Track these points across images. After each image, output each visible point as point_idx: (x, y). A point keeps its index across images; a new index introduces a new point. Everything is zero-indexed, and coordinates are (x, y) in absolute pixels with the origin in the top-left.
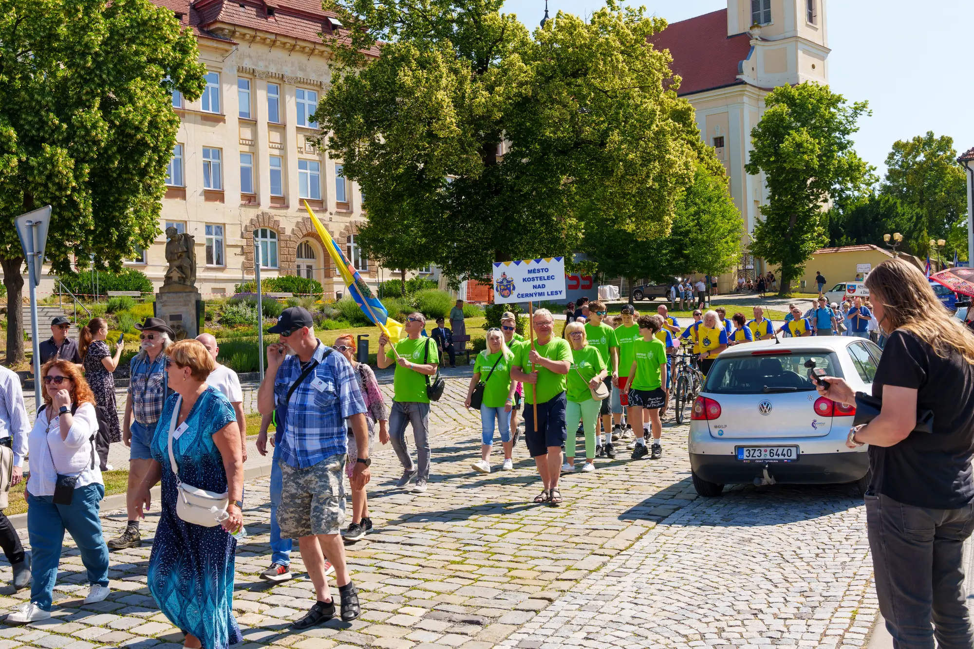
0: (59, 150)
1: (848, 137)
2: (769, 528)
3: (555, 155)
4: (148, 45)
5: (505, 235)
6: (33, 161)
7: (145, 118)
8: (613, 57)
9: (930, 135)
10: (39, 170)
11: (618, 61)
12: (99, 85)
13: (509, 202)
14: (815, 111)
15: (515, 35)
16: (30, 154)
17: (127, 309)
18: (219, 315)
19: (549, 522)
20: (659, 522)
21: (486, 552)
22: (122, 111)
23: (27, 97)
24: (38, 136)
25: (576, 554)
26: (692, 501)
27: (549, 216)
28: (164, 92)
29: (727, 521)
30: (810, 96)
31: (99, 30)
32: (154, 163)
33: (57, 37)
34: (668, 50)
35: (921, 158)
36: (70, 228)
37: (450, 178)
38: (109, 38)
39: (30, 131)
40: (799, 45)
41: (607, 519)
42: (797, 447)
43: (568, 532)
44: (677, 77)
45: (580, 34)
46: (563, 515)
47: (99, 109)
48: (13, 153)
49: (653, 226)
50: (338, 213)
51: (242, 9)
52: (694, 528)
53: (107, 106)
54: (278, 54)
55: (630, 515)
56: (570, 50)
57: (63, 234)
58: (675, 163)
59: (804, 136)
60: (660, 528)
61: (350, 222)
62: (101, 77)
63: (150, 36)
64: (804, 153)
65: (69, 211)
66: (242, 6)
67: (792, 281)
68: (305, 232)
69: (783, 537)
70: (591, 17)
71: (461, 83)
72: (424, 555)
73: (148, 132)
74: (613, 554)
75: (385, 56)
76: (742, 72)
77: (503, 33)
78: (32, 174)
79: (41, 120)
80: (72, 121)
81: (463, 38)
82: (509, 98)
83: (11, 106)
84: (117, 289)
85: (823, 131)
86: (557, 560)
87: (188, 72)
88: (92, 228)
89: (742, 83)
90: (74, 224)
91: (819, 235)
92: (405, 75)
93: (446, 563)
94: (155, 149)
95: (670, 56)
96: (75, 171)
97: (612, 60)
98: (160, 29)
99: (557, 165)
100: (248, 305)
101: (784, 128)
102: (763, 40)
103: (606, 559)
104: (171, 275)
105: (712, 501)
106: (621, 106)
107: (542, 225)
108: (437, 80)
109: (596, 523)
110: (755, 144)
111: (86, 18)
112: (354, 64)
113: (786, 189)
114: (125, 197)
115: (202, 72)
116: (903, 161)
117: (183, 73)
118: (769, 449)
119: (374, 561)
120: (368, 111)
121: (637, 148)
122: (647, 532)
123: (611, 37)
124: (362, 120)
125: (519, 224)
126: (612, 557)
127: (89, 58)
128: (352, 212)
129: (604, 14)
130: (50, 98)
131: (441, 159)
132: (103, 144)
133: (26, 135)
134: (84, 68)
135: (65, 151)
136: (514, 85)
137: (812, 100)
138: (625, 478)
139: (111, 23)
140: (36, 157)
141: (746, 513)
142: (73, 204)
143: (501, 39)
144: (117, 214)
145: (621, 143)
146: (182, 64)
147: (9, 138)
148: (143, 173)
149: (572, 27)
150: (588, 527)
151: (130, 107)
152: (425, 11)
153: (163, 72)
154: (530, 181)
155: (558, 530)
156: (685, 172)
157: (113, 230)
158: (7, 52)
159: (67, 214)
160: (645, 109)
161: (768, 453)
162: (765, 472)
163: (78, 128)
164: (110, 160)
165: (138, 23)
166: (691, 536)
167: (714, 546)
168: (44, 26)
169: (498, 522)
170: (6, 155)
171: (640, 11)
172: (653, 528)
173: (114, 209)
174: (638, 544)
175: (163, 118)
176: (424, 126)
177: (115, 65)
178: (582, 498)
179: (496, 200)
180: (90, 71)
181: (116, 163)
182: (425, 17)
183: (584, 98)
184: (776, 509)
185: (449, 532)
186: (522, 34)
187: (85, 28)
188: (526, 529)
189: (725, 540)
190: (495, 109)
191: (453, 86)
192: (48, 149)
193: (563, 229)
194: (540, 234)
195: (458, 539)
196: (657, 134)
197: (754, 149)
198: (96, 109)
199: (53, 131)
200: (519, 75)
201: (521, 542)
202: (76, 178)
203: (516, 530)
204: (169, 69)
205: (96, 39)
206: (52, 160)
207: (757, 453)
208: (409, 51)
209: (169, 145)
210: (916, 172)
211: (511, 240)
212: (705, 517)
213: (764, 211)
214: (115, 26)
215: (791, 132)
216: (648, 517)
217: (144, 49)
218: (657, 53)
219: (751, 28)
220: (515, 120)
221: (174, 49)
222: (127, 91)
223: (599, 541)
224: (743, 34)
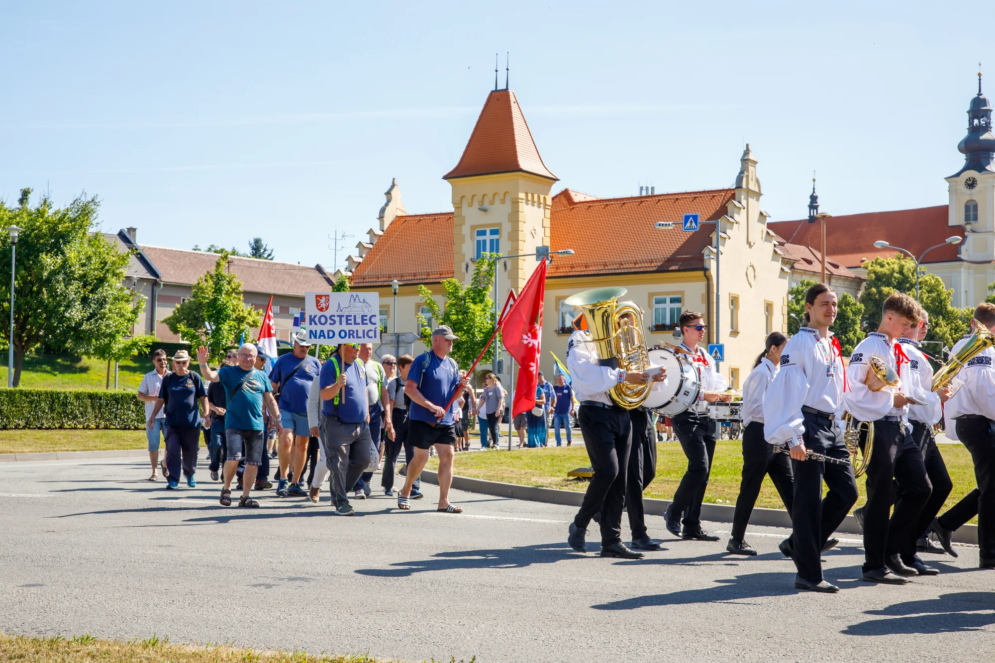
76: (960, 253)
89: (961, 260)
102: (973, 231)
219: (965, 223)
224: (959, 226)
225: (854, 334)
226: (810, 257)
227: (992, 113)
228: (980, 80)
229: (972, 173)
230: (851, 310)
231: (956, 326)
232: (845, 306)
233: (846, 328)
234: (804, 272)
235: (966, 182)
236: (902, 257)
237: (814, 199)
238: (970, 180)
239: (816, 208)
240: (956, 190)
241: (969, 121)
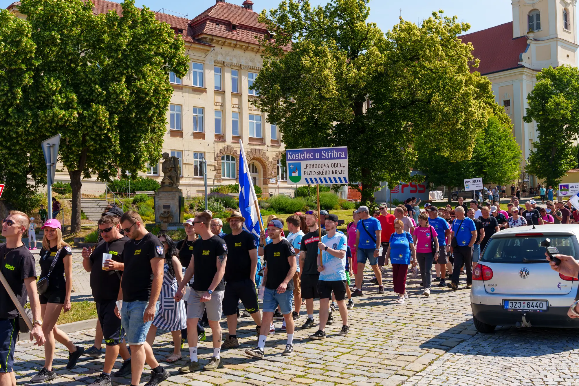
0: (101, 107)
2: (525, 359)
3: (398, 109)
4: (154, 45)
5: (367, 158)
6: (86, 113)
7: (151, 87)
8: (436, 48)
10: (89, 118)
11: (439, 50)
12: (125, 69)
13: (370, 138)
14: (569, 82)
15: (374, 36)
16: (84, 109)
17: (144, 201)
18: (198, 206)
19: (371, 348)
20: (447, 351)
21: (323, 369)
22: (138, 83)
23: (84, 76)
24: (89, 99)
25: (383, 373)
26: (473, 335)
27: (395, 147)
28: (164, 73)
29: (496, 352)
30: (565, 74)
31: (126, 36)
32: (156, 115)
33: (103, 41)
34: (471, 43)
36: (106, 153)
37: (334, 123)
38: (132, 41)
39: (85, 95)
40: (559, 42)
41: (412, 347)
42: (547, 301)
43: (383, 356)
44: (477, 60)
45: (414, 34)
46: (382, 343)
47: (125, 82)
48: (74, 109)
49: (460, 153)
50: (272, 146)
51: (217, 26)
52: (472, 356)
53: (129, 81)
54: (238, 52)
55: (428, 345)
56: (409, 43)
57: (102, 156)
58: (475, 113)
59: (561, 99)
60: (448, 356)
61: (279, 152)
62: (126, 63)
63: (156, 39)
64: (562, 109)
65: (106, 143)
66: (217, 24)
68: (252, 157)
69: (535, 367)
70: (422, 23)
71: (341, 64)
72: (279, 370)
73: (153, 96)
74: (410, 375)
75: (295, 49)
76: (522, 60)
77: (367, 34)
78: (85, 121)
79: (91, 89)
80: (109, 89)
81: (343, 38)
82: (370, 74)
83: (76, 81)
84: (141, 190)
85: (574, 95)
86: (370, 377)
87: (178, 61)
88: (119, 153)
89: (522, 67)
90: (108, 150)
91: (571, 161)
92: (306, 60)
93: (294, 376)
94: (157, 106)
95: (472, 47)
96: (109, 119)
97: (435, 49)
98: (161, 35)
99: (401, 115)
100: (215, 200)
101: (548, 94)
102: (536, 40)
103: (404, 378)
104: (165, 181)
105: (488, 336)
106: (441, 78)
107: (390, 152)
108: (325, 63)
109: (404, 350)
110: (530, 104)
111: (119, 29)
112: (275, 54)
113: (550, 131)
114: (139, 135)
115: (186, 61)
117: (175, 62)
118: (526, 302)
119: (245, 373)
120: (284, 83)
121: (450, 104)
122: (437, 359)
123: (434, 35)
124: (279, 88)
125: (376, 151)
126: (409, 377)
127: (120, 53)
128: (280, 146)
129: (430, 21)
130: (97, 77)
131: (327, 111)
132: (126, 103)
133: (83, 98)
134: (117, 58)
135: (104, 107)
136: (373, 66)
137: (567, 76)
138: (429, 317)
139: (133, 32)
140: (88, 111)
141: (510, 346)
142: (108, 139)
143: (366, 38)
144: (134, 145)
145: (441, 101)
146: (175, 56)
147: (73, 100)
148: (150, 120)
149: (409, 29)
150: (397, 352)
151: (143, 82)
152: (320, 22)
153: (163, 61)
154: (383, 125)
155: (376, 354)
156: (482, 119)
157: (132, 154)
158: (74, 50)
159: (104, 145)
160: (456, 80)
161: (526, 305)
162: (524, 319)
163: (112, 94)
164: (130, 112)
165: (149, 32)
166: (468, 363)
167: (484, 372)
168: (96, 35)
169: (337, 347)
170: (70, 110)
171: (453, 19)
172: (443, 356)
173: (133, 142)
174: (430, 367)
175: (162, 88)
176: (317, 91)
177: (135, 57)
178: (398, 331)
179: (361, 136)
180: (120, 60)
181: (134, 114)
182: (320, 26)
183: (417, 73)
184: (532, 344)
185: (302, 352)
186: (379, 35)
187: (119, 35)
188: (355, 352)
189: (493, 367)
190: (361, 81)
191: (335, 66)
192: (94, 106)
193: (403, 154)
194: (389, 157)
195: (307, 358)
196: (463, 95)
197: (529, 107)
198: (123, 82)
199: (98, 96)
200: (377, 59)
201: (349, 362)
202: (110, 123)
203: (348, 353)
204: (167, 59)
205: (124, 42)
206: (96, 113)
207: (518, 305)
208: (308, 46)
209: (166, 104)
211: (371, 161)
212: (480, 348)
213: (535, 145)
214: (136, 33)
215: (553, 96)
216: (440, 346)
217: (153, 47)
218: (464, 45)
219: (528, 33)
220: (374, 87)
221: (171, 47)
222: (141, 72)
223: (402, 364)
224: (523, 36)
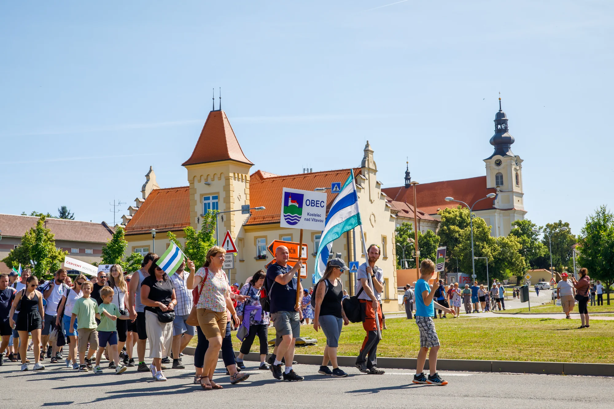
1: (537, 237)
9: (560, 221)
14: (528, 228)
30: (526, 224)
35: (557, 230)
40: (514, 194)
67: (520, 281)
76: (494, 204)
85: (531, 236)
89: (495, 208)
91: (528, 266)
102: (501, 191)
116: (550, 232)
210: (555, 237)
219: (496, 186)
224: (493, 188)
225: (435, 254)
226: (407, 209)
227: (508, 121)
228: (500, 102)
229: (499, 157)
230: (433, 240)
231: (494, 247)
232: (429, 238)
233: (430, 251)
234: (404, 218)
235: (495, 162)
236: (461, 207)
237: (407, 174)
238: (498, 161)
239: (409, 179)
240: (490, 167)
241: (495, 126)
